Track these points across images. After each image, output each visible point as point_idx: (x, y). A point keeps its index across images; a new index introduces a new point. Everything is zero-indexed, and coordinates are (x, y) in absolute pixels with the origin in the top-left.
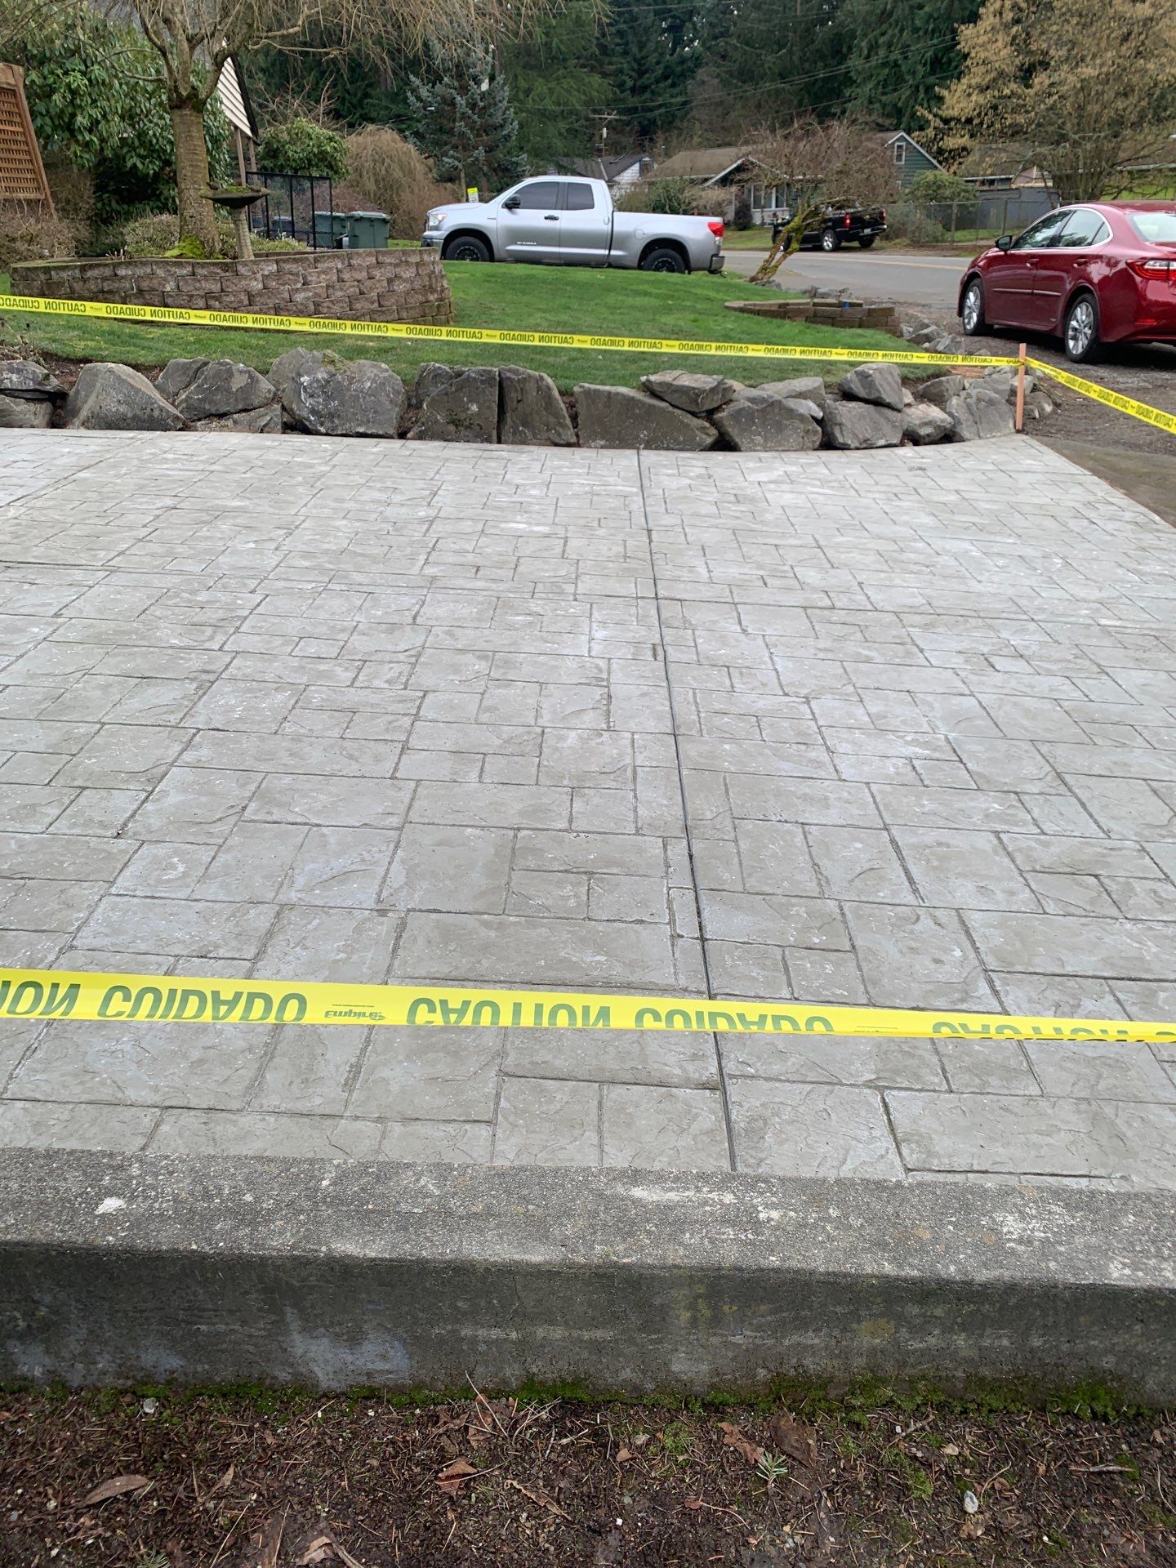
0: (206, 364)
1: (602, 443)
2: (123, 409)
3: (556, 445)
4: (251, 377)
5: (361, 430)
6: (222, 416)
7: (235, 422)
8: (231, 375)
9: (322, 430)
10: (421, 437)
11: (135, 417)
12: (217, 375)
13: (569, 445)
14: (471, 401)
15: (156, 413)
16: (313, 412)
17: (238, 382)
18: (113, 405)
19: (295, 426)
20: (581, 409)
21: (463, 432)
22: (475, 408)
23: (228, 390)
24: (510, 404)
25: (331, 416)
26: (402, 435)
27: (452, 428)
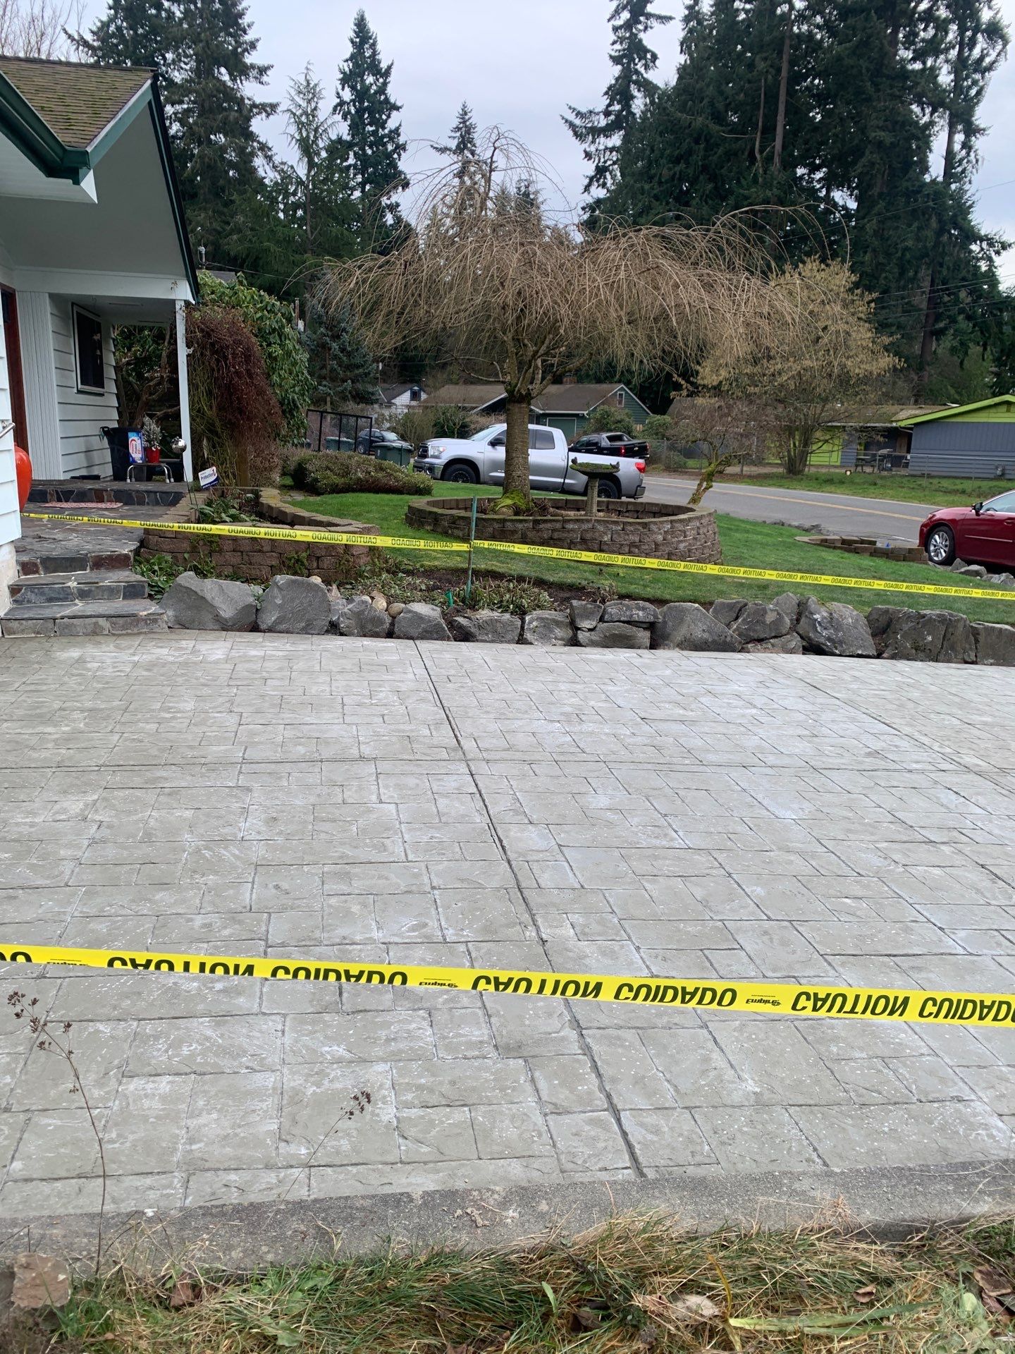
0: (746, 605)
1: (992, 661)
2: (706, 635)
3: (966, 662)
4: (778, 614)
5: (860, 652)
6: (760, 641)
7: (773, 645)
8: (766, 613)
9: (837, 652)
10: (893, 657)
11: (714, 641)
12: (756, 612)
13: (973, 663)
14: (928, 634)
15: (728, 639)
16: (829, 639)
17: (770, 617)
18: (699, 633)
19: (814, 648)
20: (981, 638)
21: (921, 655)
22: (930, 638)
23: (764, 623)
24: (949, 636)
25: (841, 642)
26: (879, 656)
27: (914, 651)
